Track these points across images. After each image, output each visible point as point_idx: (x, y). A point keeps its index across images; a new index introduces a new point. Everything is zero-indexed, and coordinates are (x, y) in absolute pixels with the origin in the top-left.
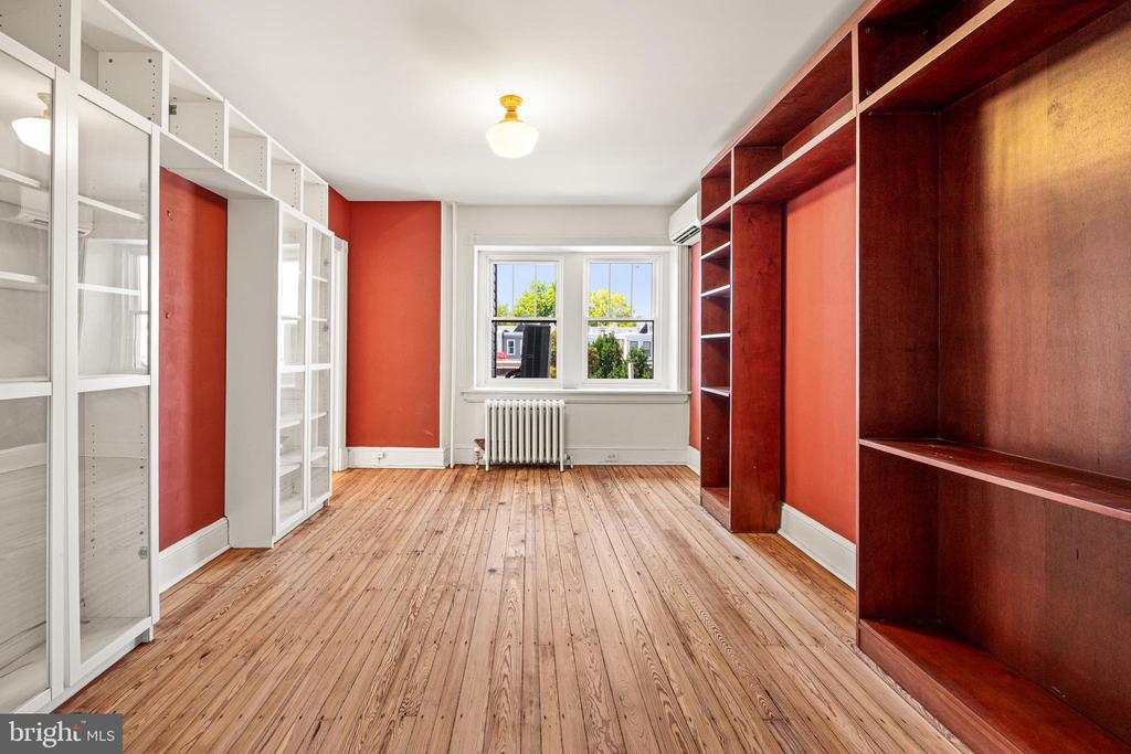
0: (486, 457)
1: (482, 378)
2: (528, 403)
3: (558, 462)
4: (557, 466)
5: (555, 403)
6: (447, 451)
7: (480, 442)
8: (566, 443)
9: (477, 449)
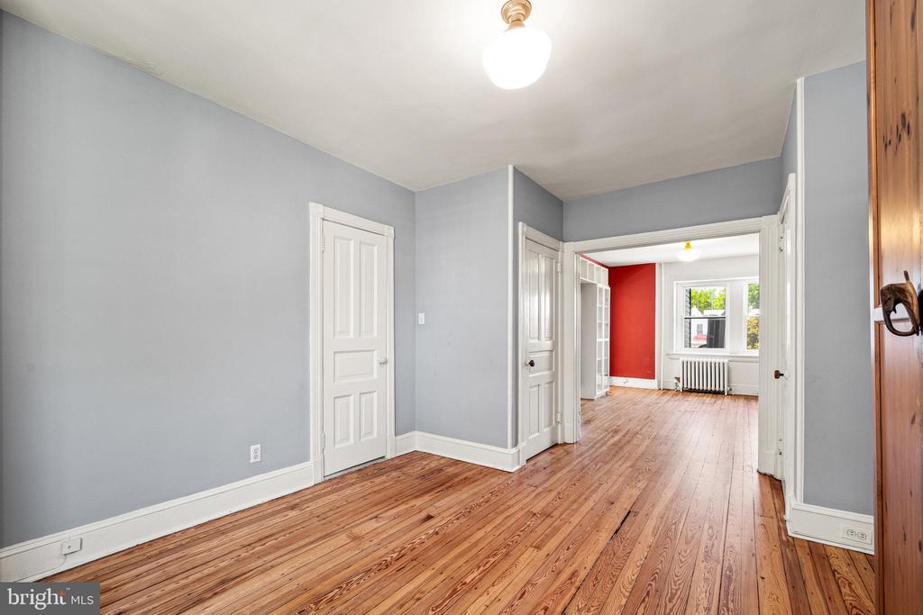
0: (680, 385)
1: (678, 346)
2: (705, 360)
3: (724, 391)
4: (723, 393)
5: (721, 361)
6: (659, 382)
7: (678, 379)
8: (729, 382)
9: (676, 381)
